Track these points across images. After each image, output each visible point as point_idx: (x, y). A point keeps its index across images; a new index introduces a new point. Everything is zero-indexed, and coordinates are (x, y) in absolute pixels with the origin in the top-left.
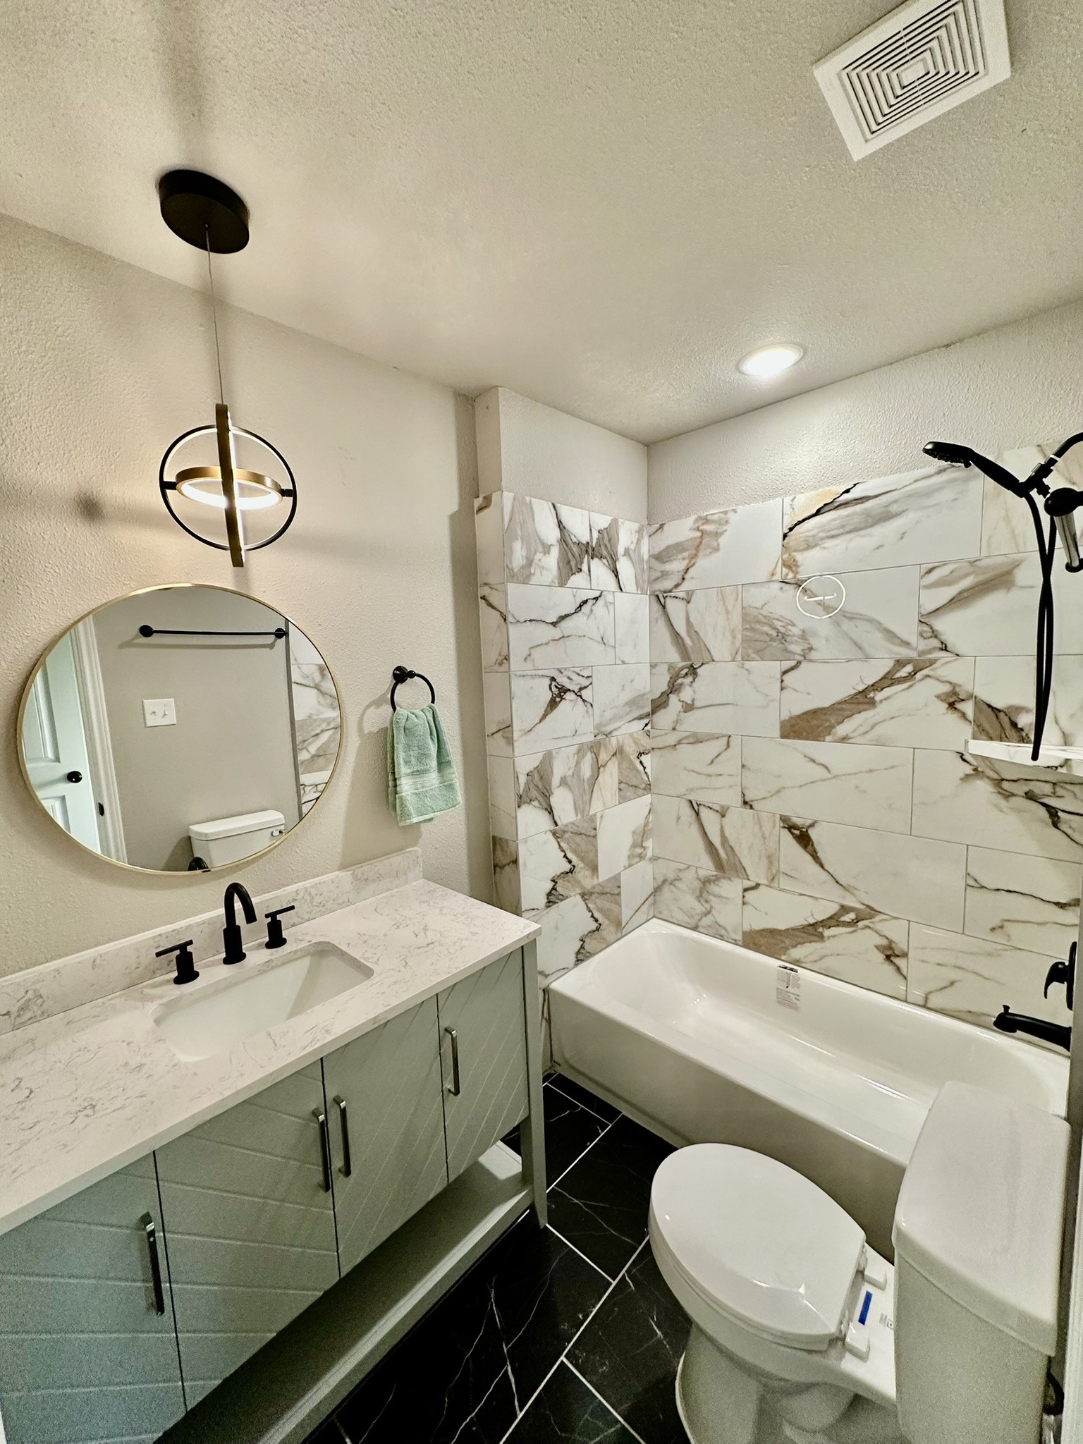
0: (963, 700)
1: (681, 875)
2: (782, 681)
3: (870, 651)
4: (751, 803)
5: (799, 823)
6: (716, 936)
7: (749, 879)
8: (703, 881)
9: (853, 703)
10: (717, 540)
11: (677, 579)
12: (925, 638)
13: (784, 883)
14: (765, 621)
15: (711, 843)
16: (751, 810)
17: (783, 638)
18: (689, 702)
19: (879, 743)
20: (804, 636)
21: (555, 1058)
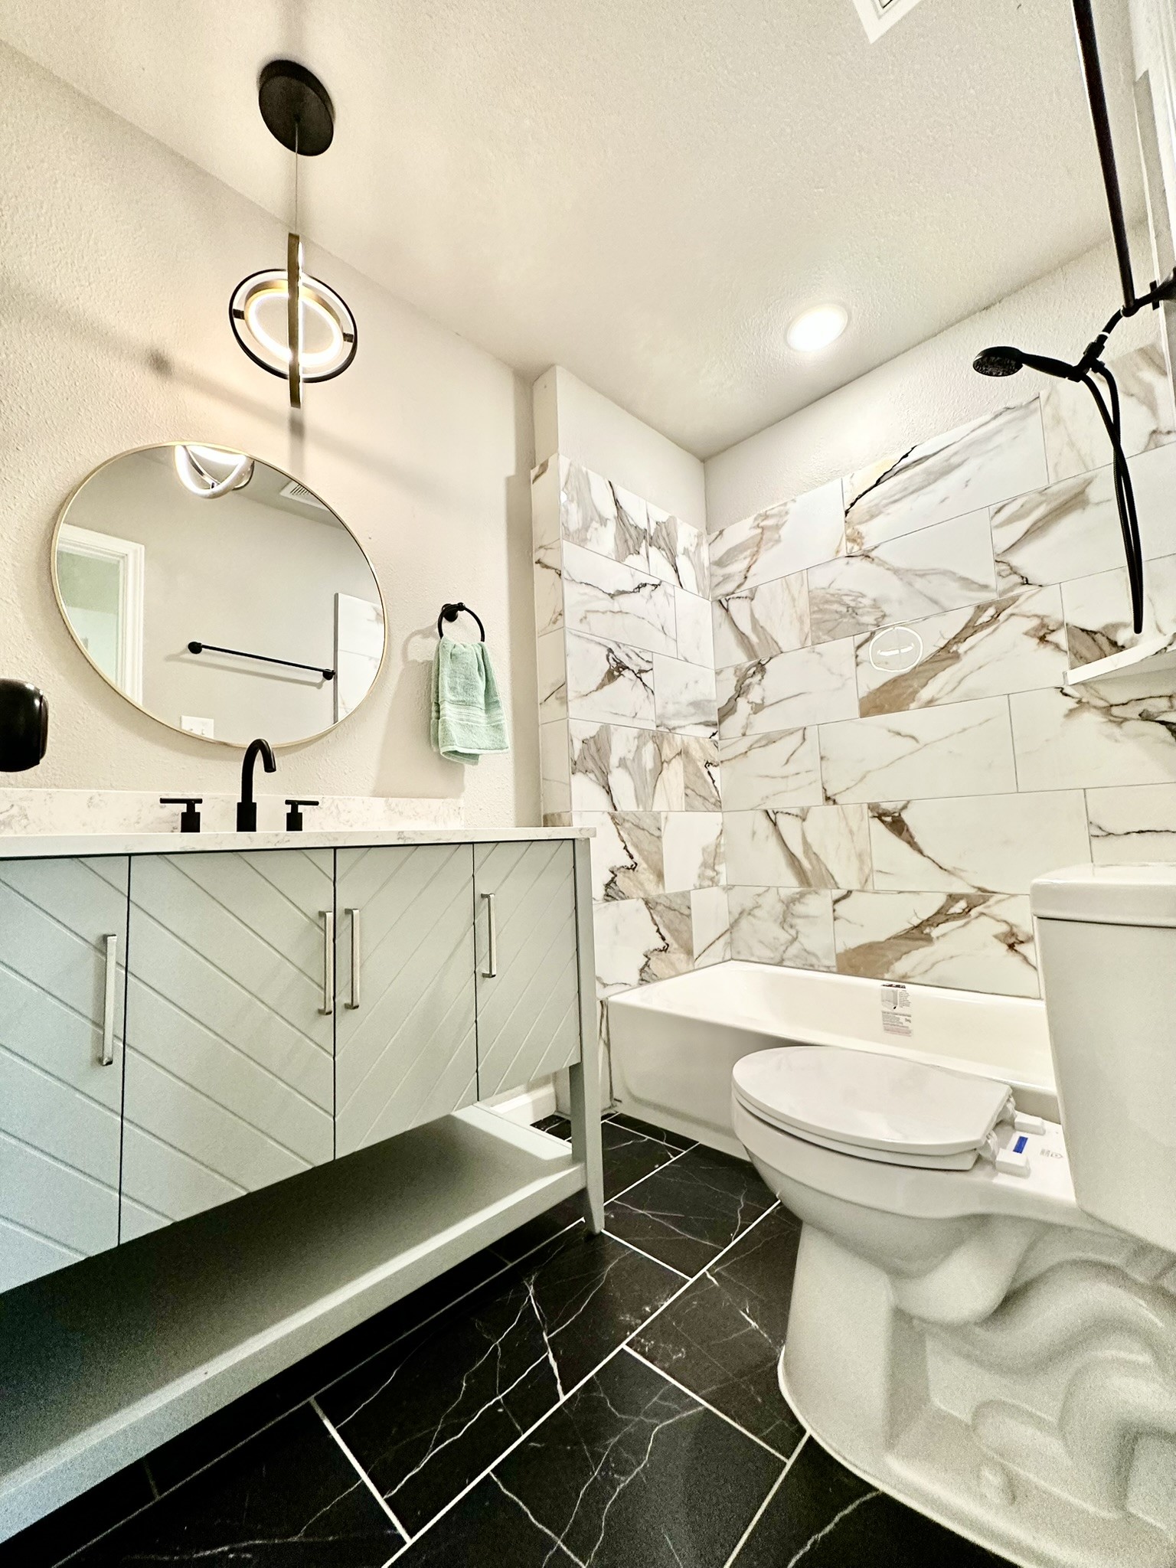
0: (1053, 631)
1: (760, 900)
2: (857, 656)
3: (947, 604)
4: (833, 797)
5: (890, 809)
6: (806, 967)
7: (838, 888)
8: (786, 902)
9: (936, 661)
10: (778, 533)
11: (738, 580)
12: (1003, 577)
13: (880, 882)
14: (833, 599)
15: (793, 854)
16: (835, 806)
17: (854, 611)
18: (759, 701)
19: (967, 698)
20: (875, 605)
21: (616, 1095)
